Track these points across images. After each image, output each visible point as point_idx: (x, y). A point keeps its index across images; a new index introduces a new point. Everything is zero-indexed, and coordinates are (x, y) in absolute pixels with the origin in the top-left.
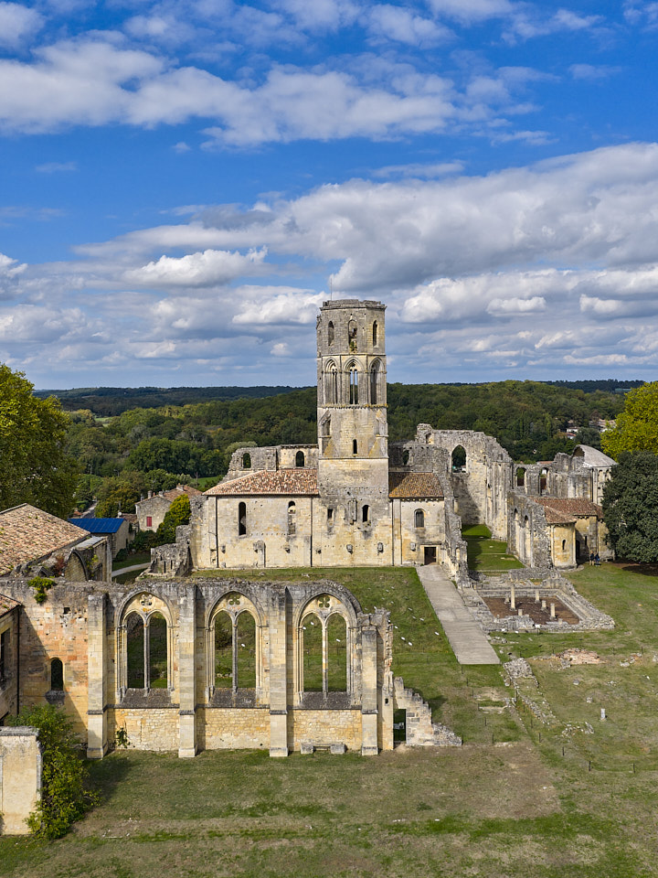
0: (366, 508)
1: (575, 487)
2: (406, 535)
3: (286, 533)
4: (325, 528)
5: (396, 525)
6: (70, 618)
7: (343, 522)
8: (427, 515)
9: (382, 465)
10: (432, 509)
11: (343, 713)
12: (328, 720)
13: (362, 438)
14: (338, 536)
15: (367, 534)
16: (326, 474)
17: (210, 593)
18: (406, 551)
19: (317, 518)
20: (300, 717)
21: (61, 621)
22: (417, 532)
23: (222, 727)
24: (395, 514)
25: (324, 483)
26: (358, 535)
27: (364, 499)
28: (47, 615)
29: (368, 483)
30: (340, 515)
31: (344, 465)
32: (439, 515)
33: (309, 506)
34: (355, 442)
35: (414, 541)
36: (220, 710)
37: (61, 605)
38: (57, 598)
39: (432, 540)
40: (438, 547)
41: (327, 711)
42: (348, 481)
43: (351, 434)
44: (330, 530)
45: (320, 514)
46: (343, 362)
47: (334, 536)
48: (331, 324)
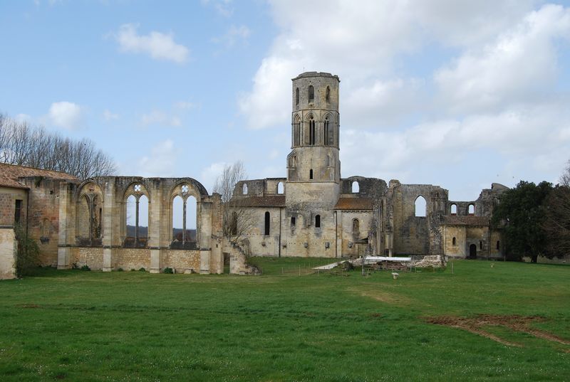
0: (318, 217)
2: (346, 236)
3: (263, 233)
4: (289, 231)
5: (338, 229)
6: (53, 197)
7: (302, 226)
8: (361, 222)
10: (364, 218)
11: (193, 252)
12: (184, 256)
13: (316, 168)
14: (298, 236)
15: (318, 235)
16: (290, 194)
17: (123, 182)
18: (345, 247)
19: (283, 223)
20: (169, 254)
21: (49, 198)
22: (353, 234)
24: (338, 221)
25: (290, 199)
26: (313, 237)
27: (317, 211)
29: (320, 200)
30: (300, 221)
31: (304, 187)
32: (369, 223)
33: (279, 214)
34: (312, 170)
35: (351, 241)
37: (48, 190)
38: (47, 185)
41: (184, 251)
42: (306, 198)
43: (309, 166)
44: (293, 232)
45: (286, 221)
46: (304, 114)
47: (296, 236)
48: (298, 90)
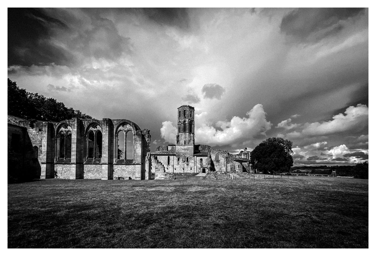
0: (187, 158)
1: (244, 156)
2: (198, 165)
3: (167, 164)
4: (177, 163)
5: (195, 163)
6: (40, 133)
7: (182, 161)
8: (203, 160)
9: (192, 147)
10: (204, 159)
11: (131, 166)
12: (125, 169)
13: (187, 140)
14: (180, 165)
15: (188, 165)
16: (177, 149)
17: (86, 123)
18: (197, 169)
19: (175, 160)
20: (115, 167)
21: (38, 133)
22: (200, 164)
23: (89, 171)
24: (195, 160)
25: (177, 152)
26: (185, 165)
27: (187, 156)
28: (34, 132)
29: (188, 152)
30: (181, 160)
31: (182, 147)
32: (206, 160)
33: (173, 158)
34: (185, 141)
35: (200, 167)
36: (88, 165)
37: (38, 128)
38: (37, 126)
39: (204, 166)
40: (206, 168)
41: (125, 165)
42: (183, 151)
43: (184, 139)
44: (178, 163)
45: (176, 160)
46: (182, 121)
47: (179, 165)
48: (180, 112)
